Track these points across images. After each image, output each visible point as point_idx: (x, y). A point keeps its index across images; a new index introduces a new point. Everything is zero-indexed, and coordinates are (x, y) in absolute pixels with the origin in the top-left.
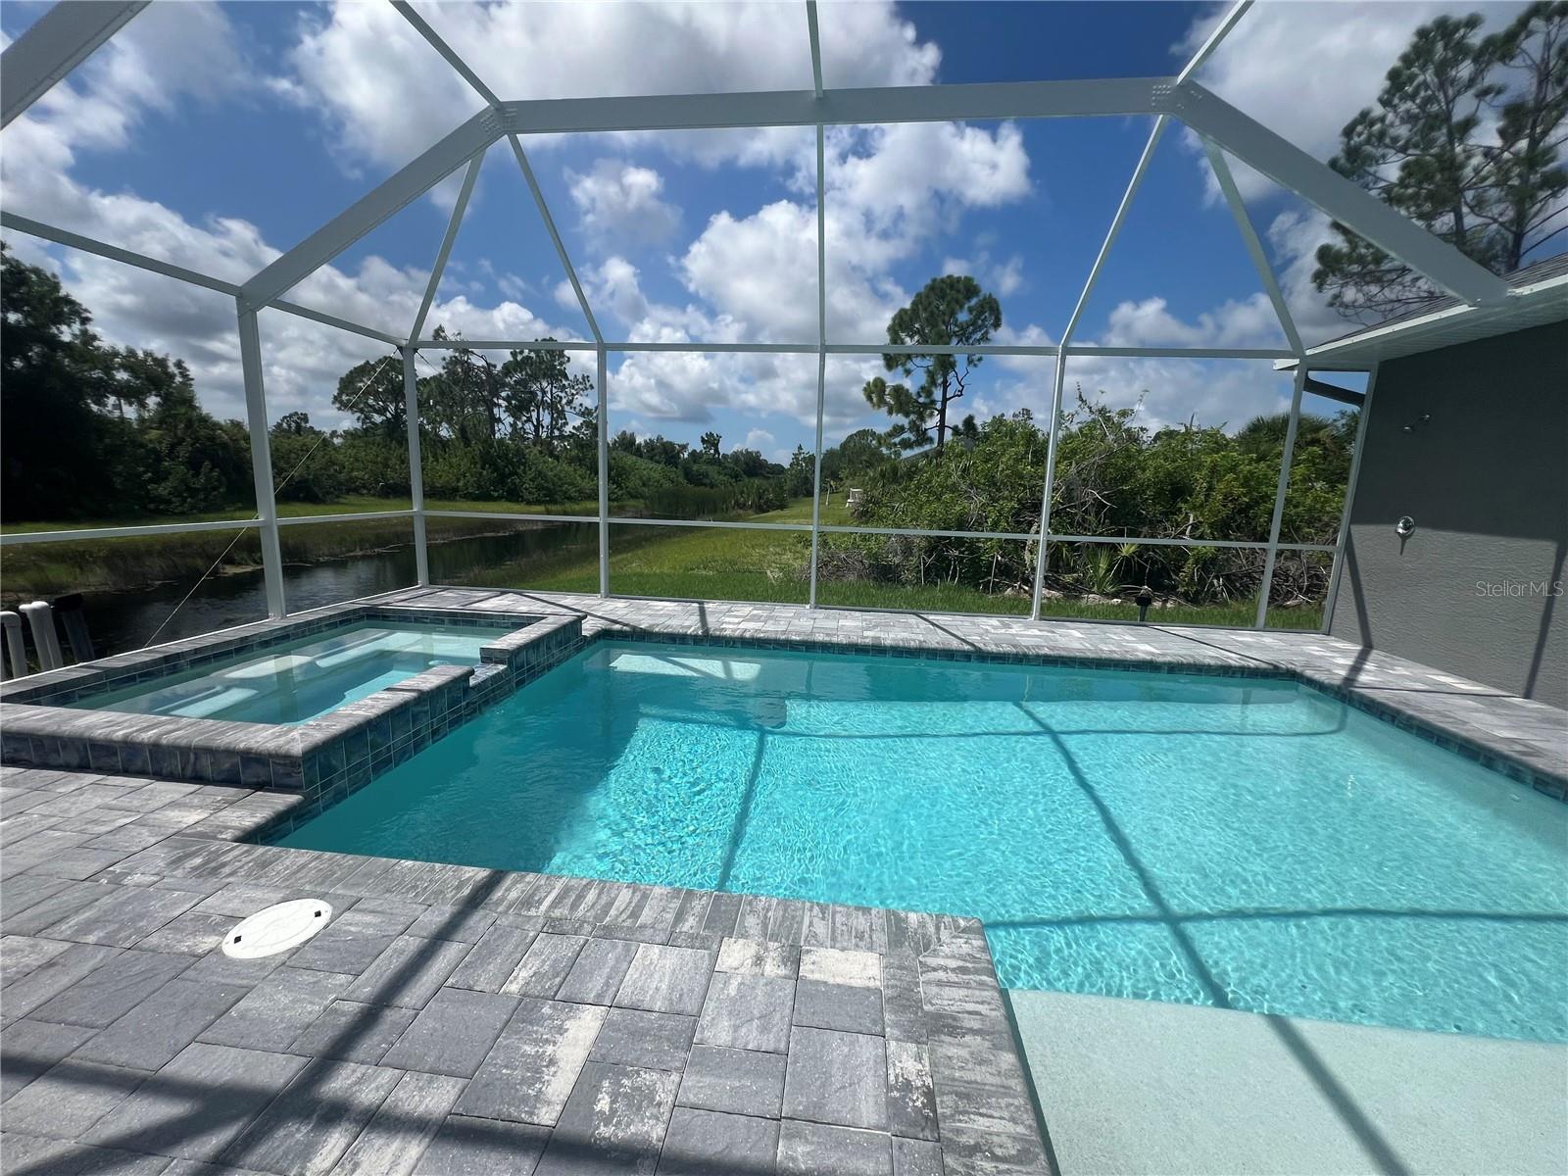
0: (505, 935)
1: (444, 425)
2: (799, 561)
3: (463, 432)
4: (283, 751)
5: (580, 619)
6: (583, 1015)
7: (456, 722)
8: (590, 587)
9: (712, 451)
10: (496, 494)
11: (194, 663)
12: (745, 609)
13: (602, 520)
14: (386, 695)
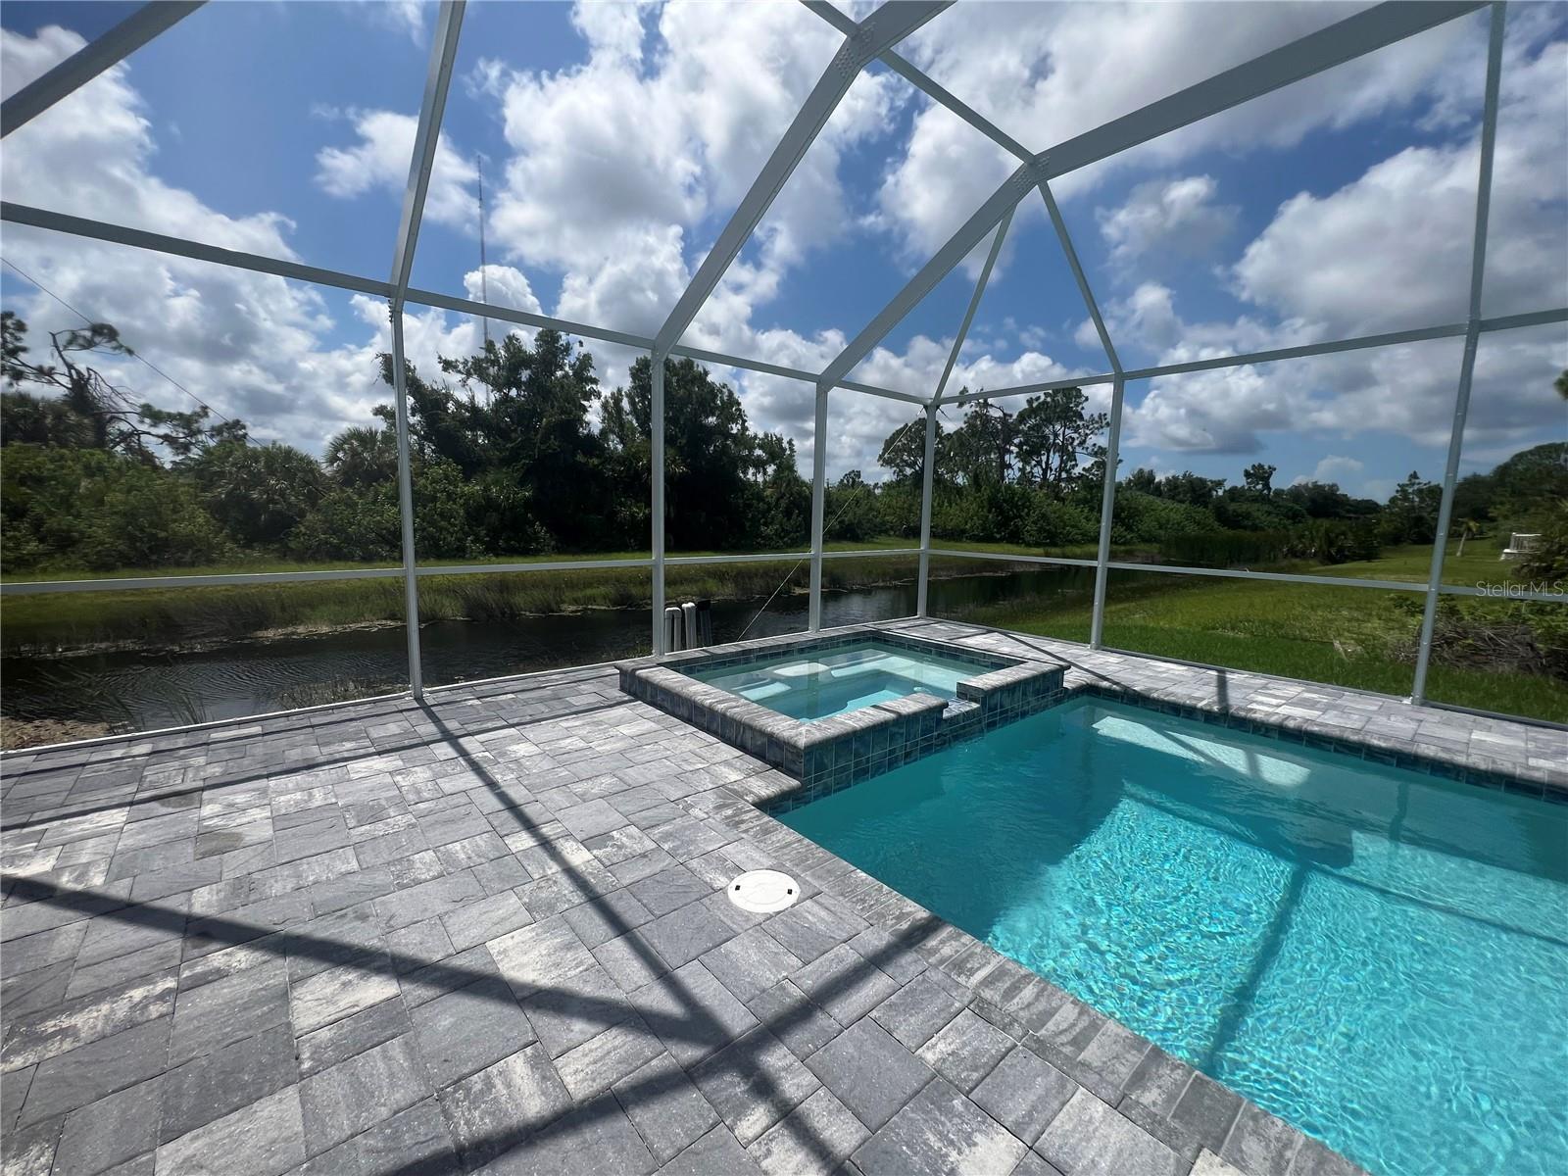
0: (933, 990)
1: (960, 473)
2: (1396, 634)
3: (976, 481)
4: (792, 741)
5: (1061, 670)
6: (997, 1138)
7: (927, 750)
8: (1081, 636)
9: (1260, 487)
11: (758, 658)
12: (1293, 689)
13: (1101, 565)
14: (872, 711)
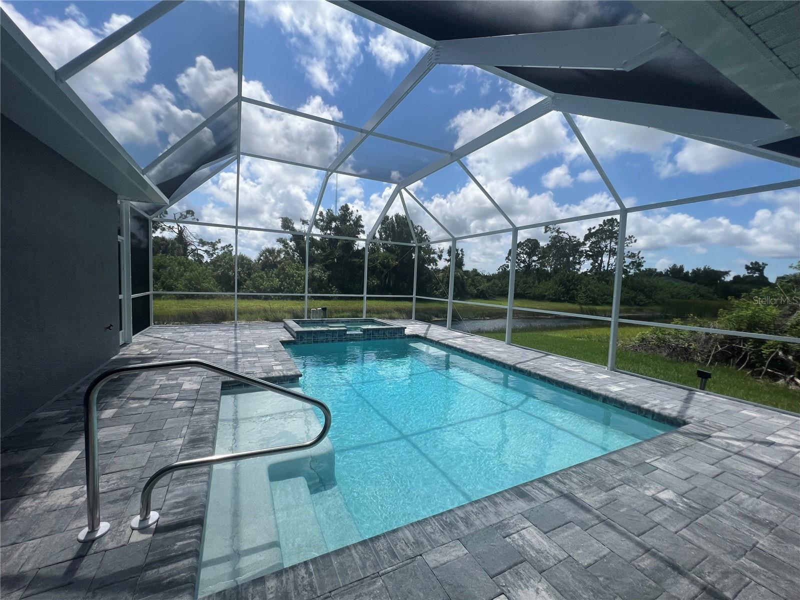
1: (549, 267)
10: (563, 299)
